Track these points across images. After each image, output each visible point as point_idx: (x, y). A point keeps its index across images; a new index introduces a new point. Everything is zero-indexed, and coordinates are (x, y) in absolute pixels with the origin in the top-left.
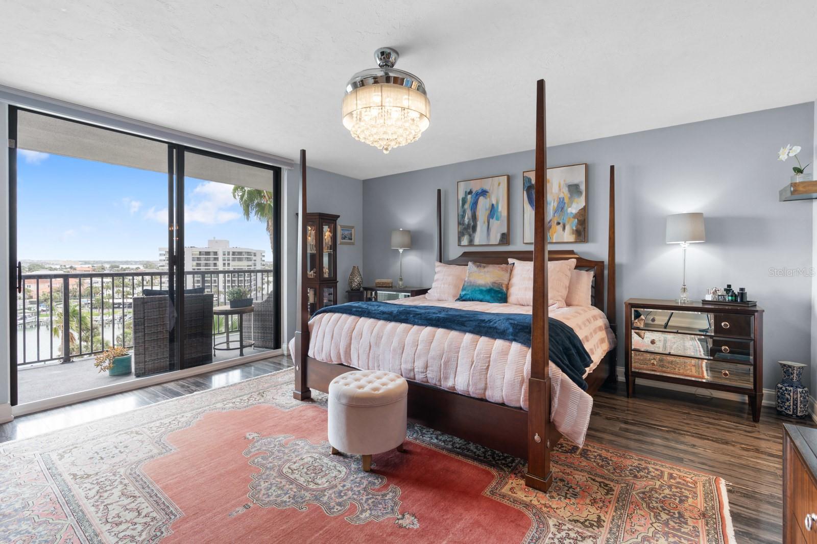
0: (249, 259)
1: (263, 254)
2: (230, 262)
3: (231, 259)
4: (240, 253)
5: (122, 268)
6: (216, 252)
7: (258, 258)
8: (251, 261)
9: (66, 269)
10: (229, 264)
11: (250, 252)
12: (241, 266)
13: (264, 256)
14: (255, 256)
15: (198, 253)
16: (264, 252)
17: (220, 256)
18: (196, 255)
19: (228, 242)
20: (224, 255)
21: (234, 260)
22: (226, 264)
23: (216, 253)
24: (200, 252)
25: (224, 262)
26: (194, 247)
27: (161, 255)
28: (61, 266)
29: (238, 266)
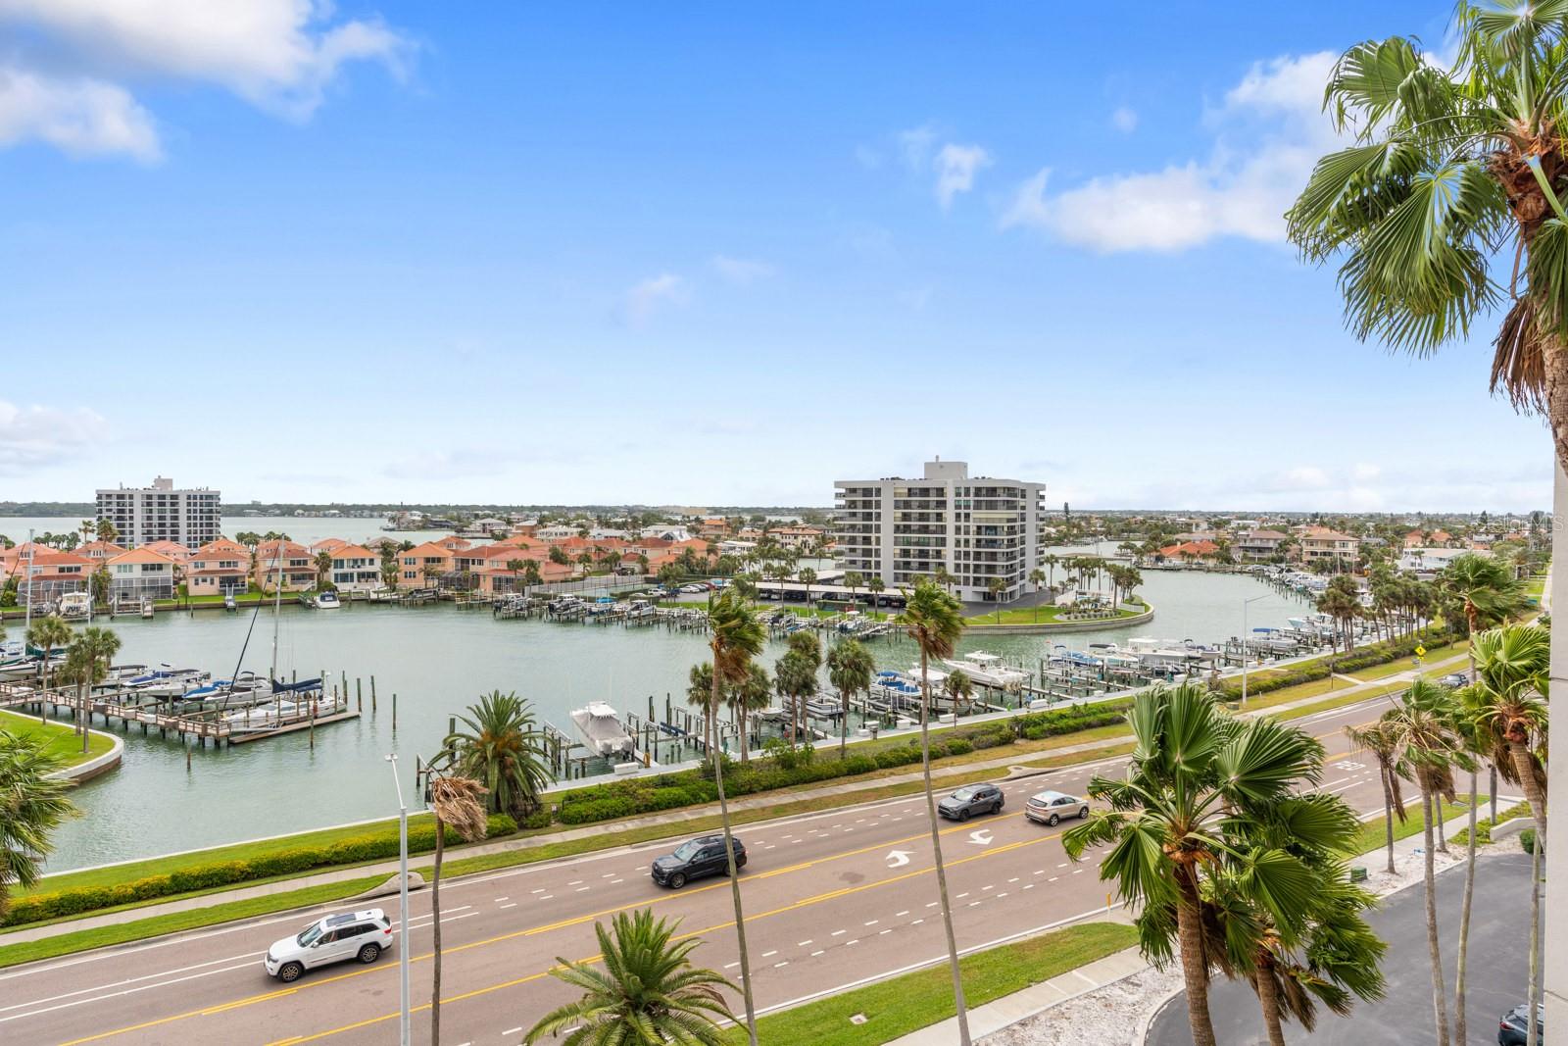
0: (1011, 505)
1: (1041, 493)
2: (971, 511)
3: (972, 504)
4: (992, 491)
5: (770, 521)
6: (942, 489)
7: (1029, 502)
8: (1015, 508)
9: (690, 522)
10: (967, 516)
11: (1014, 489)
12: (993, 520)
13: (1042, 497)
14: (1023, 496)
15: (906, 491)
16: (1043, 487)
17: (950, 498)
18: (901, 495)
19: (965, 466)
20: (958, 494)
21: (978, 505)
22: (963, 516)
23: (940, 491)
24: (910, 490)
25: (958, 511)
26: (898, 479)
27: (838, 496)
28: (684, 517)
29: (987, 520)
